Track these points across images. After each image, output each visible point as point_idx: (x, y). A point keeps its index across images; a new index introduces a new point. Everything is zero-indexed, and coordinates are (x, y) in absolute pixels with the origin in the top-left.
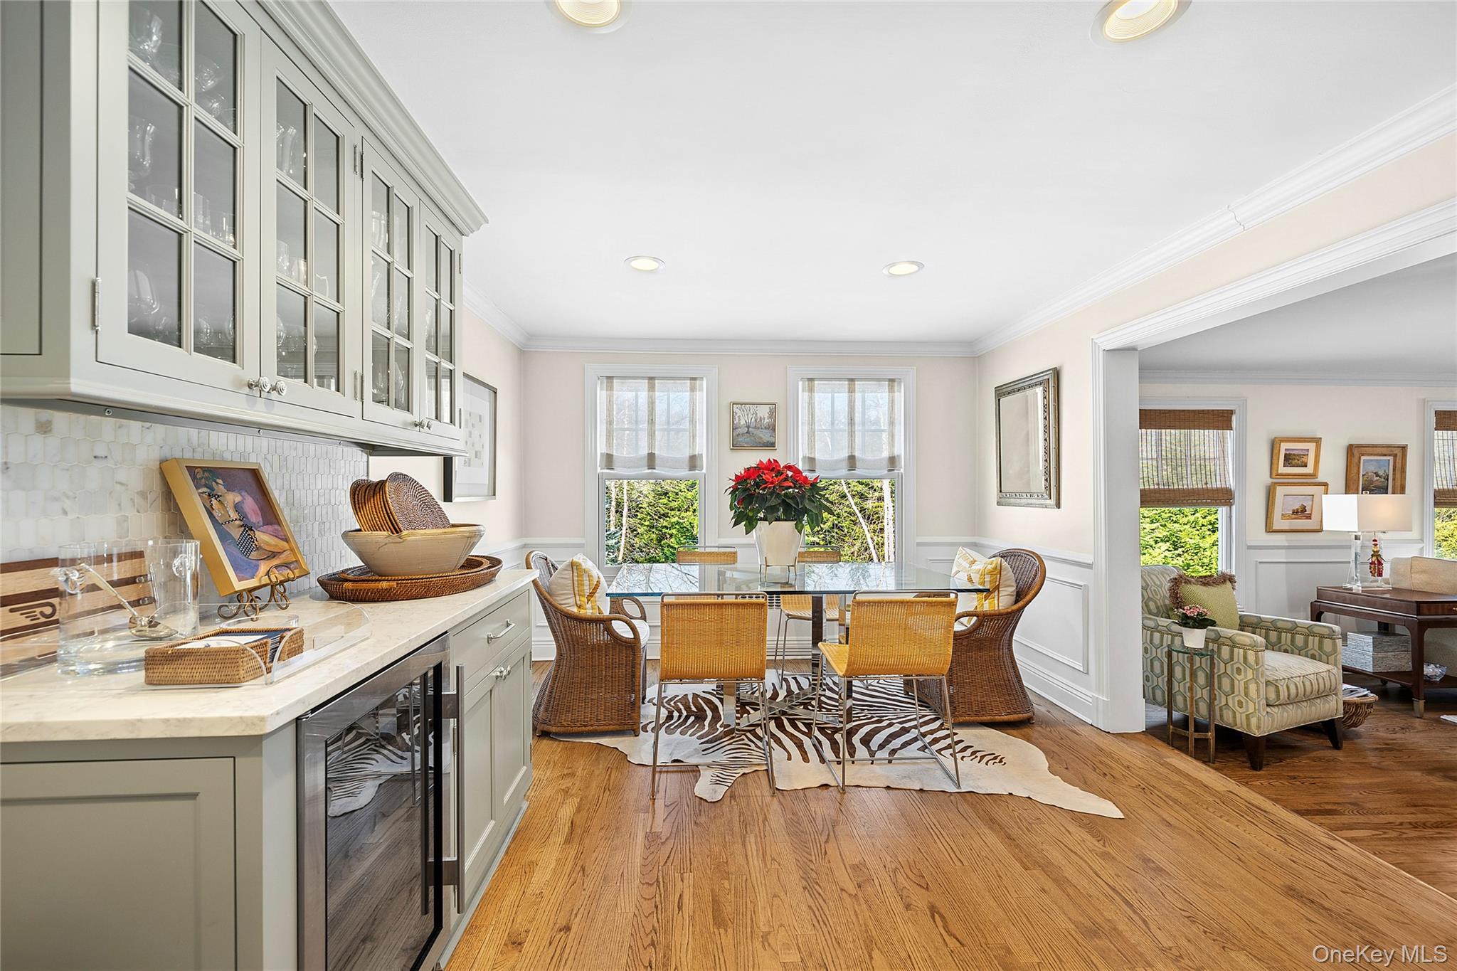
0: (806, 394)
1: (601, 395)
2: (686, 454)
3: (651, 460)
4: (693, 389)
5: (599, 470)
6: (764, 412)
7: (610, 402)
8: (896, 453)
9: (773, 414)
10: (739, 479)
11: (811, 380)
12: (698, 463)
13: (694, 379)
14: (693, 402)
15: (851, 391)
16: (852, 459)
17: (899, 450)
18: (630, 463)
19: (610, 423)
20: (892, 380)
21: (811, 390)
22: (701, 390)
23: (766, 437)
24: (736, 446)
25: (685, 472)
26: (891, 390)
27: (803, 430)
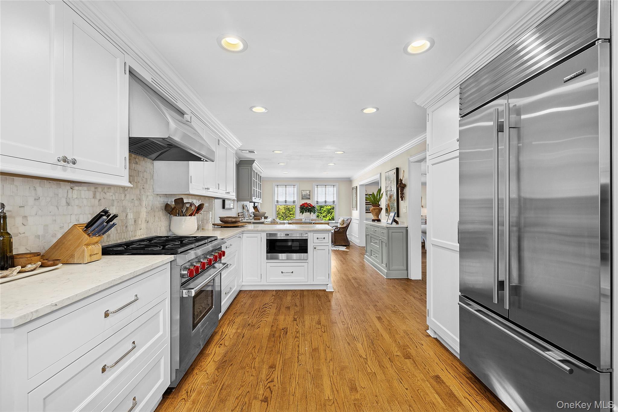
0: (316, 188)
1: (276, 189)
2: (293, 200)
3: (286, 202)
4: (294, 188)
5: (275, 203)
6: (308, 192)
7: (278, 190)
8: (334, 200)
9: (310, 192)
10: (301, 206)
11: (317, 185)
12: (295, 202)
13: (294, 185)
14: (294, 190)
15: (326, 188)
16: (326, 201)
17: (335, 199)
18: (281, 202)
19: (278, 194)
20: (334, 185)
21: (317, 188)
22: (296, 187)
23: (308, 197)
24: (302, 199)
25: (293, 204)
26: (334, 187)
27: (316, 195)
